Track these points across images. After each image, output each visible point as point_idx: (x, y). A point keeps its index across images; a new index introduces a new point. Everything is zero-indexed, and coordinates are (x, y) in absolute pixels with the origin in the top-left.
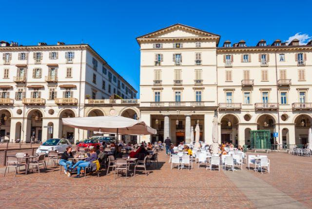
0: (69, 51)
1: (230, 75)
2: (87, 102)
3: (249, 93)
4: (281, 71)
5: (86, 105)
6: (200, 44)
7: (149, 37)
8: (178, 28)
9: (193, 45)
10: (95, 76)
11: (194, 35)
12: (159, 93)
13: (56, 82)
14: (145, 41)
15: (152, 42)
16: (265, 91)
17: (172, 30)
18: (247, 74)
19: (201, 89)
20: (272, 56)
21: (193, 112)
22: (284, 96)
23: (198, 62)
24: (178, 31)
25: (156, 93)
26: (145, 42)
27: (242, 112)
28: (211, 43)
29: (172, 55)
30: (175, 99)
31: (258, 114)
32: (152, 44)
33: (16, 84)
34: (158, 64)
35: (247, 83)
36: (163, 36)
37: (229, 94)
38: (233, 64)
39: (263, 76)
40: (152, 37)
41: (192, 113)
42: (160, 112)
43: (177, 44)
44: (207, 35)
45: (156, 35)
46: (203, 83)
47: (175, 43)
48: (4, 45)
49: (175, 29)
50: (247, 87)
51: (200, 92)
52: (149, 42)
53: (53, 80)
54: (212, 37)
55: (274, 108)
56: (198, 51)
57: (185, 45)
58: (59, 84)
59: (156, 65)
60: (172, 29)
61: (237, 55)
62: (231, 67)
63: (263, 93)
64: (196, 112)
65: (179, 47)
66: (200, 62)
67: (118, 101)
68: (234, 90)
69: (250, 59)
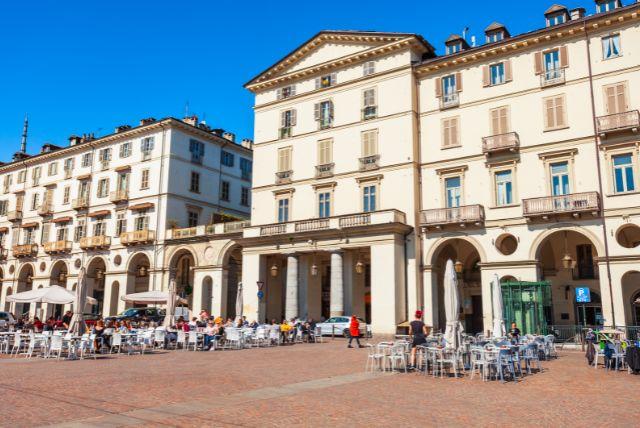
0: (147, 137)
1: (454, 130)
2: (170, 235)
3: (509, 172)
4: (609, 90)
5: (168, 243)
6: (372, 65)
7: (268, 78)
8: (324, 42)
9: (358, 72)
10: (195, 177)
11: (361, 48)
12: (287, 201)
13: (126, 202)
14: (262, 87)
15: (274, 86)
16: (558, 159)
17: (313, 50)
18: (500, 117)
19: (374, 179)
20: (575, 50)
21: (344, 240)
22: (623, 167)
23: (369, 111)
24: (327, 46)
25: (281, 202)
26: (262, 90)
27: (488, 231)
28: (398, 57)
29: (313, 108)
30: (318, 212)
31: (537, 232)
32: (276, 92)
33: (76, 213)
34: (286, 135)
35: (501, 144)
36: (296, 68)
37: (453, 182)
38: (463, 98)
39: (550, 113)
40: (275, 74)
41: (341, 244)
42: (278, 248)
43: (324, 79)
44: (386, 41)
45: (281, 69)
46: (381, 163)
47: (319, 78)
48: (74, 142)
49: (319, 46)
50: (502, 156)
51: (373, 188)
52: (267, 88)
53: (123, 197)
54: (397, 43)
55: (583, 208)
56: (368, 85)
57: (341, 77)
58: (131, 204)
59: (282, 137)
60: (311, 48)
61: (473, 70)
62: (457, 107)
63: (552, 165)
64: (351, 240)
65: (329, 85)
66: (373, 110)
67: (219, 229)
68: (466, 168)
69: (509, 74)
